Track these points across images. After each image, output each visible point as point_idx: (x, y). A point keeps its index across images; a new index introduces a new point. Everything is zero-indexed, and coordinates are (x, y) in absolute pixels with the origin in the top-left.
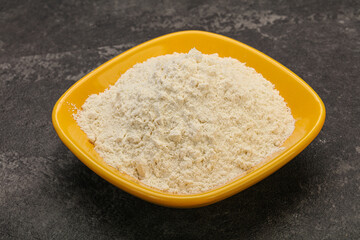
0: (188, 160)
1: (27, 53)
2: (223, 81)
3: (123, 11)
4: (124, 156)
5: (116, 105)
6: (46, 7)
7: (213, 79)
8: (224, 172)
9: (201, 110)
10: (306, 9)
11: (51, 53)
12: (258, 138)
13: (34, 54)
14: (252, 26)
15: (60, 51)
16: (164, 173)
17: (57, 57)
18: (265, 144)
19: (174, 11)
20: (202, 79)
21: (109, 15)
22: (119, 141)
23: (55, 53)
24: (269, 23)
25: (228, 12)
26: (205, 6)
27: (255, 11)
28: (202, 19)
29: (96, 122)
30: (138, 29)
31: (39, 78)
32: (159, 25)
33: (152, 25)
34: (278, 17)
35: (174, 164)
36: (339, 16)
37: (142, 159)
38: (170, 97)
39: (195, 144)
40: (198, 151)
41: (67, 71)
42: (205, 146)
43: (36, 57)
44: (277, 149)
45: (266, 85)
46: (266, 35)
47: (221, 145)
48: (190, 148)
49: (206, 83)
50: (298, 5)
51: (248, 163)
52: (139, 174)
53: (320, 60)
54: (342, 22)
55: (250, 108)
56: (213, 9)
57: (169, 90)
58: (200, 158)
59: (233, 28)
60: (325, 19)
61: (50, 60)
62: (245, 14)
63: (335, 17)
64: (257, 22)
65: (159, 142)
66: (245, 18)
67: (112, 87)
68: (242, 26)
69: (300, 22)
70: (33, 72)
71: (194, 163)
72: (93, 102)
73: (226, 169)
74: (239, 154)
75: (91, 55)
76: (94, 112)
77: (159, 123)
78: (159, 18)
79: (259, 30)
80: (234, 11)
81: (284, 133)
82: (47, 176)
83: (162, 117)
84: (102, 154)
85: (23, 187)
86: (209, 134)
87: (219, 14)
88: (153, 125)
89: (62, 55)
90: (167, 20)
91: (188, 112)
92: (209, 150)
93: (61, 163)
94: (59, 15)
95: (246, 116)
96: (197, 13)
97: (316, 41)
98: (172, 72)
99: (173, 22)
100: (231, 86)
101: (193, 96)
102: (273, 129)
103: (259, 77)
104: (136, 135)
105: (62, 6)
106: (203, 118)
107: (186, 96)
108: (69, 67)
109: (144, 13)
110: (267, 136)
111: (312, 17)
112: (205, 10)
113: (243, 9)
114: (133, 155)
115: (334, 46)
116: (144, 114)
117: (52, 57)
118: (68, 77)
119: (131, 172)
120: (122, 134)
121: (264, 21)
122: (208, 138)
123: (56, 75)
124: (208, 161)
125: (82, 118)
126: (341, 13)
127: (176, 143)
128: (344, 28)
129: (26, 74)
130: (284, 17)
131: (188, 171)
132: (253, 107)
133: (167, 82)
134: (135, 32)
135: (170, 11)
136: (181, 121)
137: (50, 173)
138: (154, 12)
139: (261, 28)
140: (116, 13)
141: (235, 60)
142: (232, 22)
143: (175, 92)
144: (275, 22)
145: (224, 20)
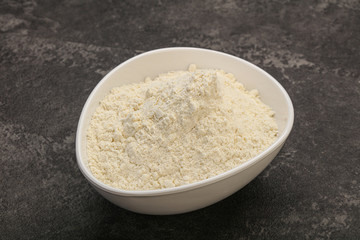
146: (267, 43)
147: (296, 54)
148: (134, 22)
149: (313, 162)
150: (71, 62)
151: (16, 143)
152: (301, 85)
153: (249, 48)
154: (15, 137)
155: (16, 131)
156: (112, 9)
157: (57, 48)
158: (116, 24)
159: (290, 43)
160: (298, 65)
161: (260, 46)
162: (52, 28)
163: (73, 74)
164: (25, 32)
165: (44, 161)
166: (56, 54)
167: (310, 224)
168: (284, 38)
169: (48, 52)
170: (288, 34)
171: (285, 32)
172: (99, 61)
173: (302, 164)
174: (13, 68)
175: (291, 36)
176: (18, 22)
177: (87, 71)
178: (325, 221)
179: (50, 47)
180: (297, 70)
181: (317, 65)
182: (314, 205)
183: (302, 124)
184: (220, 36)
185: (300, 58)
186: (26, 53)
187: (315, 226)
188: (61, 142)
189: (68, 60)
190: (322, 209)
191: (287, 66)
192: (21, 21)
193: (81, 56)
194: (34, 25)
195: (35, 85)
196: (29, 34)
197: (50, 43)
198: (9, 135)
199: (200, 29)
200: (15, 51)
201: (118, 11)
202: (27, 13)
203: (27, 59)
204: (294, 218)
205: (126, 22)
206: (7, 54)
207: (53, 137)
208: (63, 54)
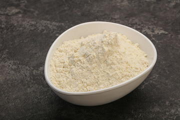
146: (144, 22)
147: (158, 28)
148: (76, 11)
149: (167, 81)
150: (43, 30)
151: (15, 70)
152: (161, 43)
153: (134, 24)
154: (14, 67)
155: (15, 64)
156: (65, 5)
157: (37, 24)
158: (67, 12)
159: (156, 22)
160: (160, 33)
161: (140, 23)
162: (35, 14)
163: (44, 36)
164: (20, 15)
165: (29, 79)
166: (36, 26)
167: (165, 112)
168: (153, 20)
169: (32, 25)
170: (155, 18)
171: (153, 16)
172: (58, 30)
173: (161, 82)
174: (14, 33)
175: (156, 19)
176: (17, 10)
177: (52, 35)
178: (173, 111)
179: (33, 23)
180: (159, 36)
181: (169, 33)
182: (167, 103)
183: (161, 62)
184: (120, 18)
185: (161, 29)
186: (21, 26)
187: (167, 113)
188: (37, 70)
189: (42, 29)
190: (171, 105)
191: (154, 33)
192: (19, 10)
193: (49, 27)
194: (25, 12)
195: (25, 41)
196: (23, 17)
197: (33, 21)
198: (11, 66)
199: (110, 15)
200: (15, 25)
201: (68, 6)
202: (21, 6)
203: (21, 28)
204: (157, 109)
205: (72, 11)
206: (11, 26)
207: (33, 67)
208: (39, 26)
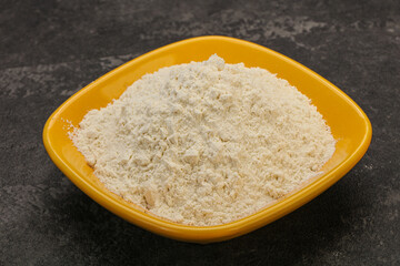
0: (208, 186)
1: (14, 65)
2: (249, 93)
3: (131, 17)
4: (129, 181)
5: (122, 121)
6: (38, 11)
7: (238, 90)
8: (251, 201)
9: (223, 126)
10: (349, 15)
11: (43, 64)
12: (292, 161)
13: (22, 66)
14: (285, 34)
15: (54, 61)
16: (177, 202)
17: (51, 69)
18: (299, 168)
19: (192, 16)
20: (225, 90)
21: (114, 21)
22: (124, 163)
23: (48, 64)
24: (305, 31)
25: (256, 17)
26: (229, 11)
27: (288, 17)
28: (225, 26)
29: (96, 141)
30: (148, 37)
31: (28, 93)
32: (174, 32)
33: (165, 33)
34: (316, 25)
35: (190, 190)
36: (388, 24)
37: (152, 185)
38: (186, 111)
39: (216, 166)
40: (219, 175)
41: (62, 85)
42: (227, 170)
43: (25, 69)
44: (314, 174)
45: (301, 100)
46: (302, 45)
47: (247, 169)
48: (210, 171)
49: (230, 95)
50: (339, 11)
51: (279, 190)
52: (148, 203)
53: (365, 73)
54: (391, 30)
55: (281, 126)
56: (238, 15)
57: (185, 103)
58: (221, 184)
59: (262, 36)
60: (371, 27)
61: (41, 73)
62: (277, 20)
63: (383, 25)
64: (291, 29)
65: (172, 164)
66: (277, 24)
67: (116, 101)
68: (273, 34)
69: (342, 30)
70: (21, 86)
71: (214, 189)
72: (93, 118)
73: (253, 198)
74: (269, 179)
75: (91, 66)
76: (94, 130)
77: (172, 142)
78: (174, 24)
79: (293, 39)
80: (263, 17)
81: (322, 155)
82: (36, 208)
83: (175, 134)
84: (103, 179)
85: (6, 221)
86: (232, 155)
87: (246, 20)
88: (165, 144)
89: (57, 67)
90: (183, 26)
91: (208, 129)
92: (232, 173)
93: (53, 192)
94: (53, 20)
95: (277, 134)
96: (220, 19)
97: (361, 52)
98: (189, 81)
99: (190, 30)
100: (259, 99)
101: (213, 110)
102: (309, 150)
103: (293, 90)
104: (144, 156)
105: (57, 11)
106: (225, 136)
107: (205, 109)
108: (65, 81)
109: (156, 19)
110: (302, 159)
111: (356, 24)
112: (229, 15)
113: (274, 14)
114: (141, 180)
115: (382, 58)
116: (154, 131)
117: (45, 69)
118: (64, 93)
119: (138, 200)
120: (128, 155)
121: (299, 28)
122: (231, 160)
123: (48, 90)
124: (231, 188)
125: (79, 137)
126: (391, 20)
127: (192, 166)
128: (394, 37)
129: (13, 88)
130: (323, 25)
131: (206, 199)
132: (286, 124)
133: (183, 93)
134: (145, 41)
135: (187, 17)
136: (199, 140)
137: (40, 204)
138: (168, 17)
139: (296, 37)
140: (122, 19)
141: (264, 71)
142: (261, 30)
143: (192, 105)
144: (312, 29)
145: (252, 27)
